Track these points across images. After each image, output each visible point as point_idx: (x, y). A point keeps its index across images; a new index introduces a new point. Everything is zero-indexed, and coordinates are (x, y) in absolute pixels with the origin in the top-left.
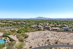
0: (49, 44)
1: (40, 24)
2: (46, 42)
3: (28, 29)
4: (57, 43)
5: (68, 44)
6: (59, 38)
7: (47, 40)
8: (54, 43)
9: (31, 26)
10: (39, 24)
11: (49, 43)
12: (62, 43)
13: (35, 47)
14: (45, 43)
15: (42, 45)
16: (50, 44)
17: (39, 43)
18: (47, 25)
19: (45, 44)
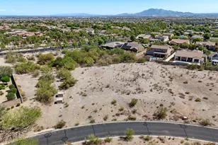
0: (132, 119)
1: (140, 36)
2: (121, 110)
4: (160, 116)
5: (205, 124)
6: (182, 96)
7: (130, 101)
8: (151, 116)
11: (134, 112)
12: (183, 119)
13: (77, 125)
14: (117, 112)
15: (105, 119)
16: (135, 119)
17: (96, 111)
18: (163, 40)
19: (117, 115)
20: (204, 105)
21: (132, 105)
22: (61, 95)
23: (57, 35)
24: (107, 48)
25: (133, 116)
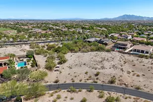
0: (95, 82)
2: (90, 77)
3: (77, 46)
5: (138, 88)
6: (129, 73)
7: (95, 73)
8: (107, 82)
9: (88, 40)
10: (110, 36)
11: (97, 79)
12: (125, 85)
13: (65, 82)
14: (87, 78)
15: (80, 81)
16: (97, 82)
17: (76, 77)
18: (127, 38)
19: (88, 79)
20: (141, 79)
21: (97, 75)
22: (58, 67)
23: (59, 33)
24: (89, 42)
25: (96, 80)
